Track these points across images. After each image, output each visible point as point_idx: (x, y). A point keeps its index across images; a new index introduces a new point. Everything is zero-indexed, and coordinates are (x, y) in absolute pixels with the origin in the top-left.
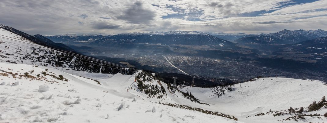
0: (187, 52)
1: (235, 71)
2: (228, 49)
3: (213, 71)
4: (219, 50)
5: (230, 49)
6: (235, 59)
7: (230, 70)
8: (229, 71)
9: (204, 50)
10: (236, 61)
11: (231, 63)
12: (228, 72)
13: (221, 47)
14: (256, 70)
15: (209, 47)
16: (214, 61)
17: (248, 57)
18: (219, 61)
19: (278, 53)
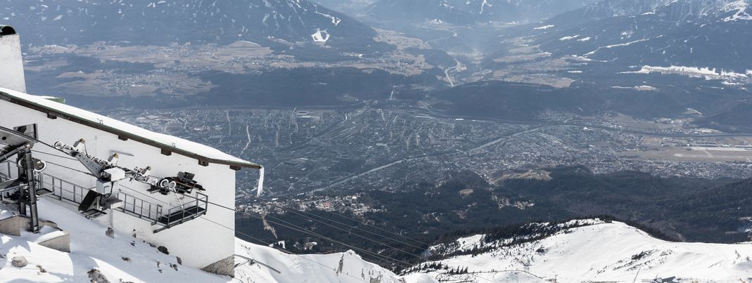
0: (158, 91)
1: (380, 147)
2: (348, 58)
3: (307, 165)
4: (313, 64)
5: (357, 59)
6: (376, 102)
7: (362, 148)
8: (359, 154)
9: (246, 67)
10: (377, 107)
11: (362, 117)
12: (358, 158)
13: (317, 46)
14: (437, 133)
15: (268, 50)
16: (299, 120)
17: (415, 87)
18: (318, 118)
19: (496, 60)
